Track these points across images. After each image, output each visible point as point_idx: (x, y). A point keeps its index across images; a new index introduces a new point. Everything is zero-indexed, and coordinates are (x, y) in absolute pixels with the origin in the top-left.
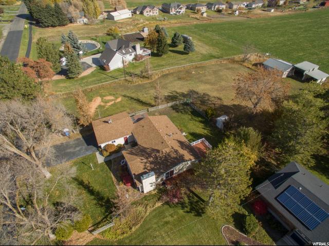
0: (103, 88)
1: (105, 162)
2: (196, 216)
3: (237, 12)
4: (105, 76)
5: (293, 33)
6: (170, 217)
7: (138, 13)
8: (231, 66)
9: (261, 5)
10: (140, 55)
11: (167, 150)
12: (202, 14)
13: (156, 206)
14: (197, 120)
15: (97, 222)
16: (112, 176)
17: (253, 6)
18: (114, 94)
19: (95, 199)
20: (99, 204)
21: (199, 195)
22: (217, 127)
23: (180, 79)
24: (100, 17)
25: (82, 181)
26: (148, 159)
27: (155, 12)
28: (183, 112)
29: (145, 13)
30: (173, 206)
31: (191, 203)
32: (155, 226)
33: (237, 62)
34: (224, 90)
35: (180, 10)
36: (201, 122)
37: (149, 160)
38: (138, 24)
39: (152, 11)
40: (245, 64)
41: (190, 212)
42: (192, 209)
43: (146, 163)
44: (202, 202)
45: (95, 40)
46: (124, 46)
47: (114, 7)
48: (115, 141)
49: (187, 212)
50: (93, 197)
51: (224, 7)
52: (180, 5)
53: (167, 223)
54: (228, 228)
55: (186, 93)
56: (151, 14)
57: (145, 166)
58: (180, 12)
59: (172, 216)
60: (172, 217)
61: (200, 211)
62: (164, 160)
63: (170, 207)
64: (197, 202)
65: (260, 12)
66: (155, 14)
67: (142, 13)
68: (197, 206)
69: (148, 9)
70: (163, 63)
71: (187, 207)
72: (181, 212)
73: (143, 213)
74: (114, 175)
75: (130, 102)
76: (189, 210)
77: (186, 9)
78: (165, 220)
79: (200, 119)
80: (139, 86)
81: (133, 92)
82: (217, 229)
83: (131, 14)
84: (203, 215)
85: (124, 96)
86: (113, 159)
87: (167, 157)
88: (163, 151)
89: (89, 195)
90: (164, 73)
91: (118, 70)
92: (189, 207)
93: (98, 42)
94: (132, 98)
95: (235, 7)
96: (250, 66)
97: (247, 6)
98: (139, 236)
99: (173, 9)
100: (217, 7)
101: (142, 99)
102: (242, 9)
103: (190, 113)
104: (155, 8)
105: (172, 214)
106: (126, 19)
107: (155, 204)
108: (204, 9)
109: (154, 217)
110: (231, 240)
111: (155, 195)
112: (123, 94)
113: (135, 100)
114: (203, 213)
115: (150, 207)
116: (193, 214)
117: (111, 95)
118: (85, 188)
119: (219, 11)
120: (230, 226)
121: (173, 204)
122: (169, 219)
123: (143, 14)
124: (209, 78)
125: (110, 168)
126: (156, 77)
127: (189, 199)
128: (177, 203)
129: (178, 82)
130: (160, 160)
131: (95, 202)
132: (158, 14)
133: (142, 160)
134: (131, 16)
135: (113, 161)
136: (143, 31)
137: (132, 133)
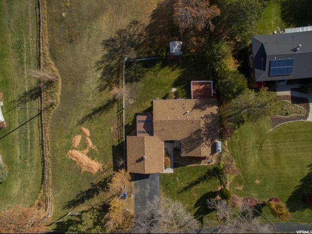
1: (174, 168)
2: (243, 124)
13: (227, 145)
14: (158, 68)
15: (219, 183)
16: (190, 166)
19: (203, 182)
20: (209, 179)
25: (184, 188)
28: (141, 75)
30: (231, 134)
31: (234, 122)
32: (237, 150)
36: (163, 66)
37: (204, 140)
41: (239, 126)
42: (238, 124)
49: (239, 127)
50: (201, 183)
53: (239, 143)
57: (207, 145)
59: (237, 138)
61: (242, 120)
62: (208, 129)
63: (231, 136)
64: (235, 118)
68: (238, 120)
71: (235, 126)
72: (237, 131)
73: (227, 154)
74: (190, 164)
75: (95, 121)
76: (238, 126)
79: (158, 65)
84: (244, 120)
86: (174, 161)
87: (207, 126)
88: (202, 126)
89: (199, 185)
92: (236, 125)
98: (238, 161)
103: (145, 69)
105: (235, 137)
109: (232, 149)
116: (241, 125)
118: (191, 187)
125: (183, 166)
127: (231, 122)
128: (231, 131)
130: (207, 132)
131: (205, 182)
133: (203, 146)
137: (163, 141)
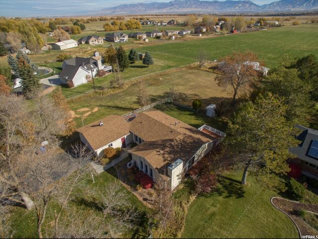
0: (73, 102)
1: (106, 170)
2: (238, 198)
3: (174, 37)
4: (70, 92)
5: (224, 48)
6: (213, 208)
7: (83, 43)
8: (190, 71)
9: (189, 32)
10: (102, 70)
11: (181, 137)
12: (144, 40)
13: (191, 201)
14: (186, 113)
16: (122, 183)
17: (184, 33)
18: (88, 106)
21: (229, 177)
22: (208, 116)
23: (151, 85)
24: (44, 48)
26: (164, 150)
27: (100, 41)
28: (169, 110)
29: (91, 43)
30: (209, 195)
31: (225, 187)
32: (201, 223)
33: (195, 68)
34: (195, 88)
35: (123, 38)
37: (166, 150)
38: (86, 51)
39: (97, 40)
40: (202, 68)
41: (230, 196)
42: (230, 193)
43: (164, 154)
44: (236, 183)
45: (45, 66)
46: (84, 63)
47: (58, 38)
48: (112, 145)
51: (161, 34)
52: (123, 34)
53: (213, 215)
54: (277, 199)
55: (162, 95)
56: (97, 43)
57: (164, 157)
58: (123, 40)
60: (215, 206)
61: (239, 192)
62: (181, 147)
63: (207, 197)
64: (230, 184)
65: (190, 36)
66: (100, 43)
67: (87, 43)
68: (233, 188)
69: (93, 39)
70: (127, 75)
71: (224, 192)
72: (221, 198)
73: (181, 213)
75: (108, 110)
77: (129, 37)
78: (209, 212)
79: (188, 113)
80: (113, 95)
81: (108, 102)
82: (268, 204)
83: (76, 43)
84: (244, 195)
85: (101, 106)
86: (115, 165)
87: (183, 143)
88: (177, 138)
90: (133, 83)
91: (83, 86)
92: (226, 191)
93: (49, 67)
94: (109, 107)
95: (170, 34)
96: (208, 70)
97: (179, 33)
99: (117, 38)
100: (155, 34)
101: (120, 106)
102: (176, 35)
104: (100, 38)
105: (213, 203)
106: (72, 48)
107: (189, 199)
108: (145, 36)
109: (195, 213)
110: (288, 212)
111: (183, 190)
112: (98, 104)
113: (113, 107)
114: (244, 193)
115: (186, 204)
116: (234, 197)
117: (84, 107)
119: (158, 37)
120: (278, 197)
121: (208, 193)
122: (213, 209)
123: (89, 44)
124: (177, 81)
125: (116, 176)
126: (127, 86)
127: (221, 184)
128: (212, 192)
129: (150, 87)
130: (178, 148)
132: (103, 43)
133: (157, 152)
134: (77, 46)
135: (116, 167)
136: (94, 55)
137: (130, 132)
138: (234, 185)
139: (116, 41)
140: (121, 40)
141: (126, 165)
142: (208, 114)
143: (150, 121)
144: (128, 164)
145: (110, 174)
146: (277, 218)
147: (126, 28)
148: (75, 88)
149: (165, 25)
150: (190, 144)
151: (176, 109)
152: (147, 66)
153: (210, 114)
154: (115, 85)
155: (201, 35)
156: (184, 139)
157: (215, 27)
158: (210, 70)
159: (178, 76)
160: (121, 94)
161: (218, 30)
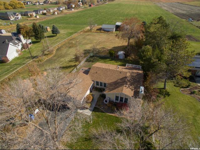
1: (93, 111)
8: (87, 34)
9: (64, 8)
10: (25, 43)
11: (129, 74)
12: (36, 17)
17: (61, 9)
33: (88, 31)
34: (99, 44)
35: (17, 17)
51: (45, 11)
52: (16, 13)
58: (18, 18)
65: (66, 11)
77: (21, 15)
80: (49, 60)
82: (181, 94)
86: (95, 106)
90: (56, 48)
92: (162, 95)
96: (96, 31)
97: (58, 10)
99: (11, 16)
100: (41, 12)
108: (34, 14)
110: (189, 94)
112: (44, 69)
116: (167, 97)
119: (44, 14)
120: (182, 89)
124: (85, 42)
125: (102, 112)
126: (54, 52)
133: (125, 86)
135: (97, 107)
137: (93, 81)
138: (162, 91)
139: (12, 19)
140: (15, 18)
141: (103, 102)
142: (120, 58)
143: (102, 70)
144: (104, 101)
145: (98, 112)
146: (188, 98)
147: (12, 8)
148: (11, 62)
149: (43, 4)
150: (136, 77)
151: (100, 59)
152: (55, 35)
153: (121, 57)
154: (46, 52)
155: (73, 10)
156: (131, 75)
157: (79, 3)
158: (98, 31)
159: (82, 38)
160: (55, 58)
161: (81, 5)
